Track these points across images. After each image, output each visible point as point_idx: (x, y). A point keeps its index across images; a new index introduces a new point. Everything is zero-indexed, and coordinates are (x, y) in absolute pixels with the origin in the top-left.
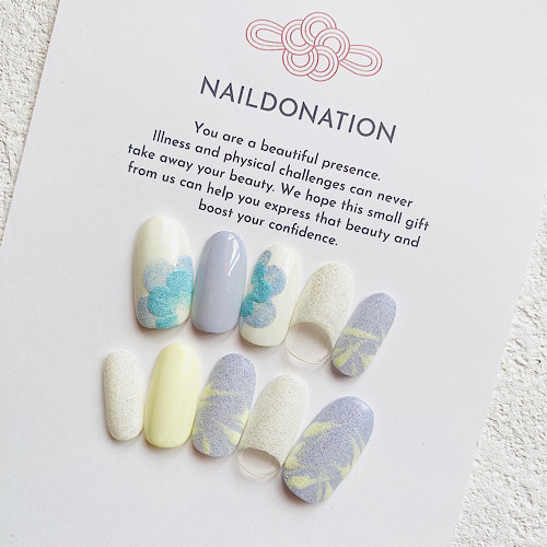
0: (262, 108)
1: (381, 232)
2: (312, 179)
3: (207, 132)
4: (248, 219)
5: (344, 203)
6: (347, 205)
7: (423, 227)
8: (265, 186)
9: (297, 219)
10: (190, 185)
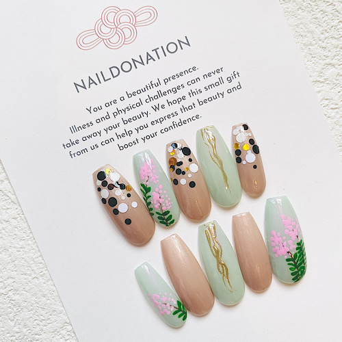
0: (114, 77)
1: (218, 94)
2: (165, 94)
3: (95, 110)
4: (148, 137)
5: (190, 94)
6: (192, 93)
7: (237, 76)
8: (144, 114)
9: (172, 119)
10: (107, 142)
